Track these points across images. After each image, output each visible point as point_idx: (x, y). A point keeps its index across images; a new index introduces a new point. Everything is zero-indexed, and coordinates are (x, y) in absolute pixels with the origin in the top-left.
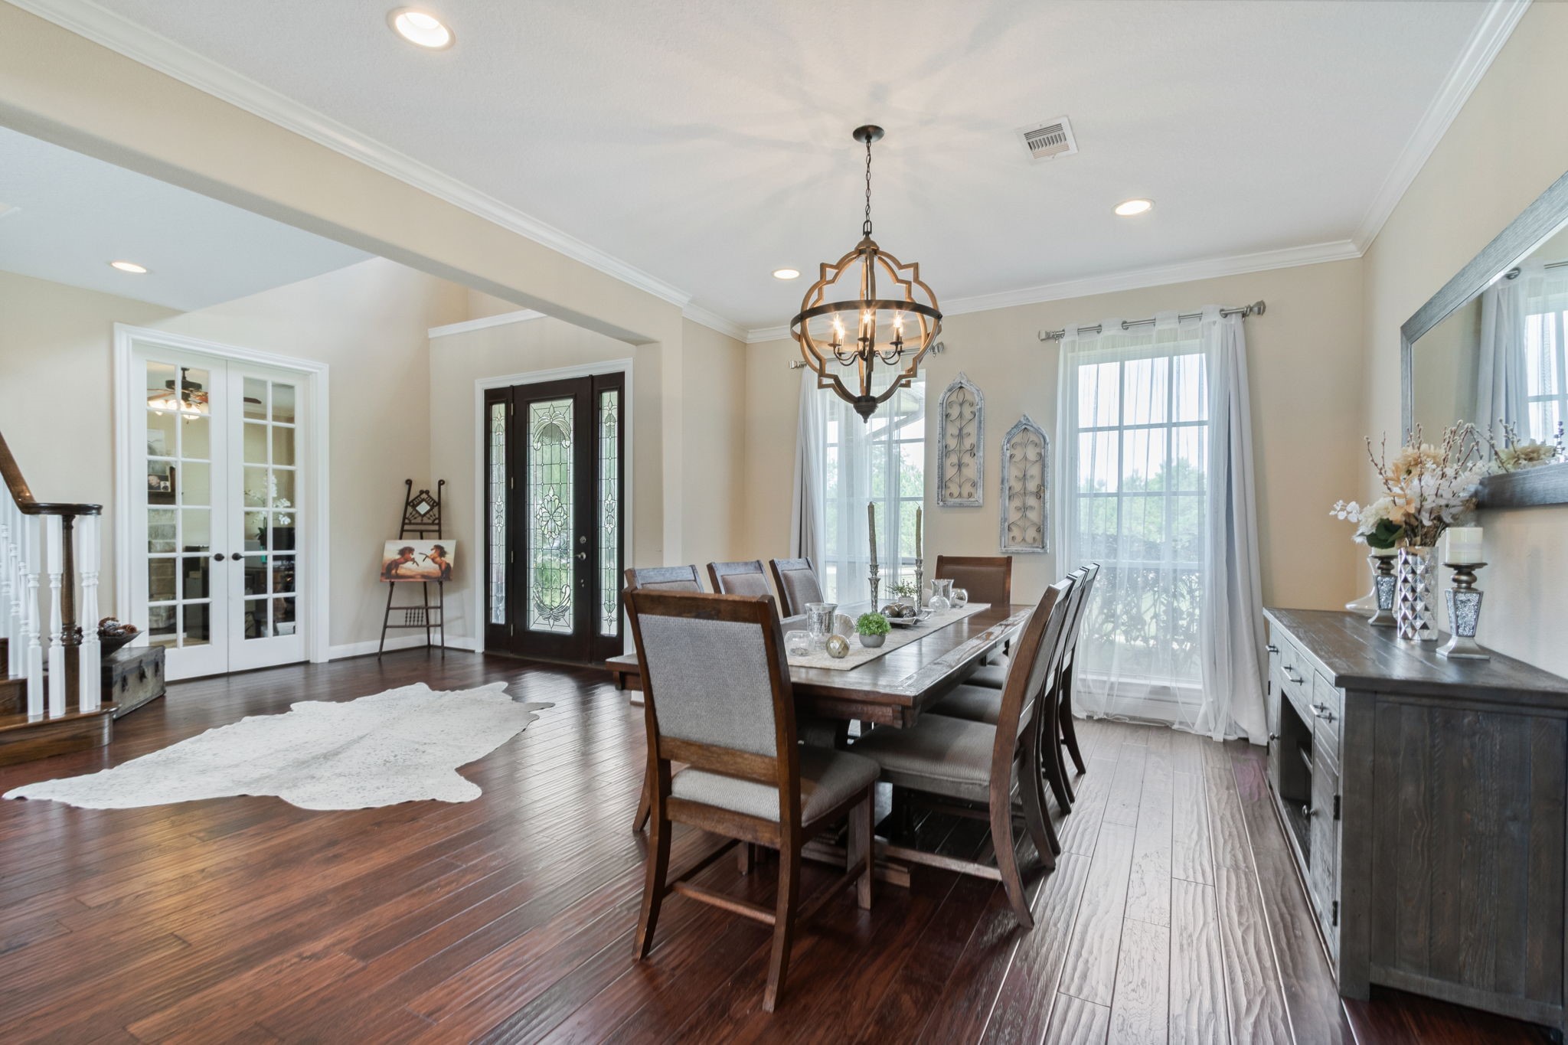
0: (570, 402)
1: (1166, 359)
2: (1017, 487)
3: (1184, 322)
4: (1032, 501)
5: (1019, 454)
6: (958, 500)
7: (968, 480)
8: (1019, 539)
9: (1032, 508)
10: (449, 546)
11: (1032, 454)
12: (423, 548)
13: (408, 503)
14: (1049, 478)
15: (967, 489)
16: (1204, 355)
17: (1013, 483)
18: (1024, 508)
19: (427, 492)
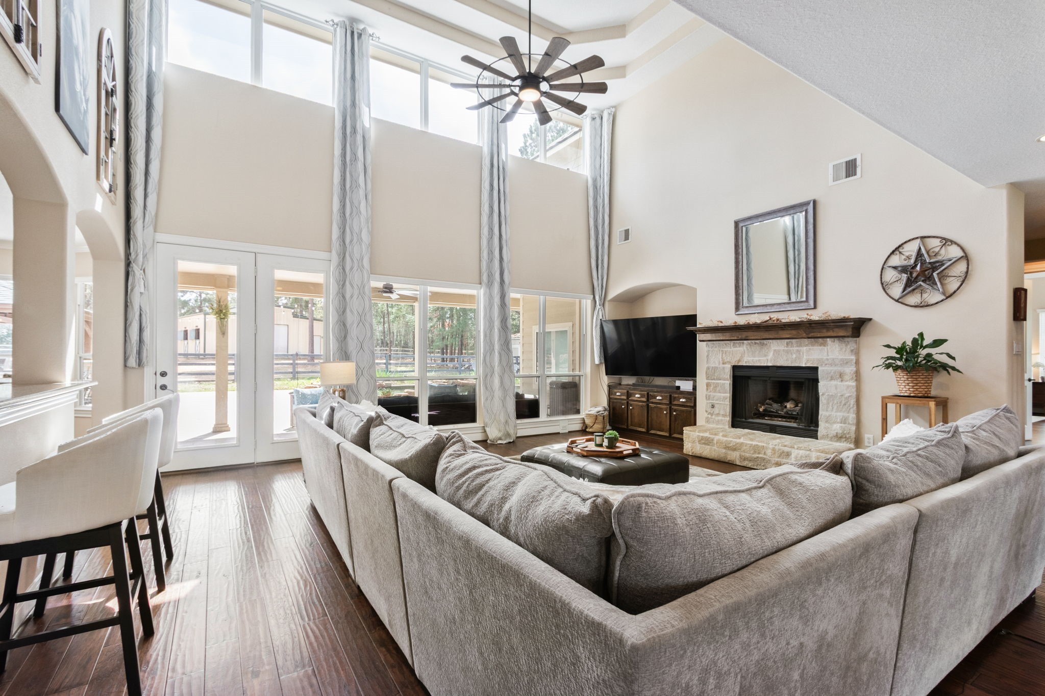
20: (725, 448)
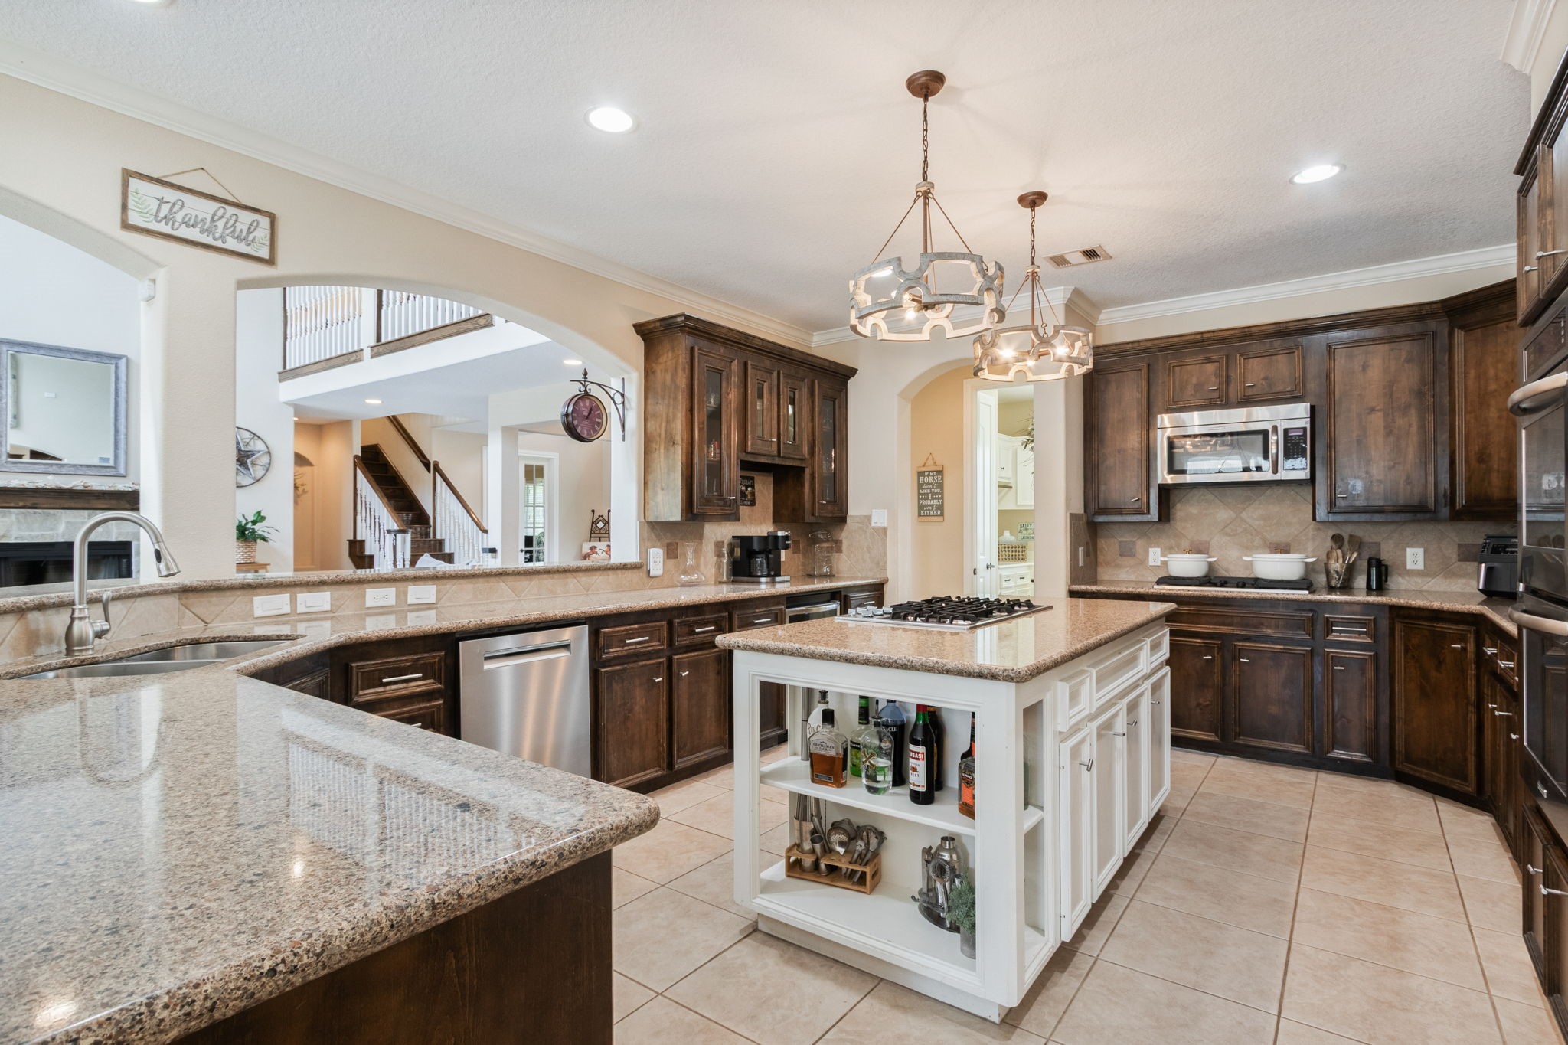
12: (602, 545)
13: (592, 522)
19: (602, 516)
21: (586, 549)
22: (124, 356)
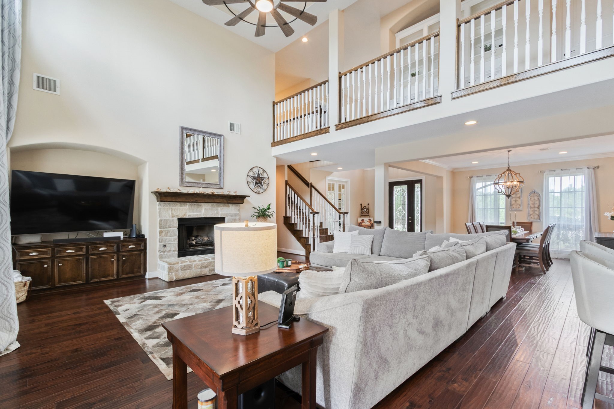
0: (406, 186)
1: (573, 177)
2: (532, 206)
3: (577, 170)
4: (536, 209)
5: (532, 198)
6: (516, 209)
7: (518, 204)
8: (533, 218)
9: (536, 211)
10: (372, 219)
11: (536, 198)
12: (366, 219)
13: (361, 209)
14: (541, 204)
15: (518, 206)
16: (583, 176)
17: (531, 205)
18: (534, 211)
19: (365, 206)
20: (201, 268)
21: (360, 220)
22: (223, 135)
